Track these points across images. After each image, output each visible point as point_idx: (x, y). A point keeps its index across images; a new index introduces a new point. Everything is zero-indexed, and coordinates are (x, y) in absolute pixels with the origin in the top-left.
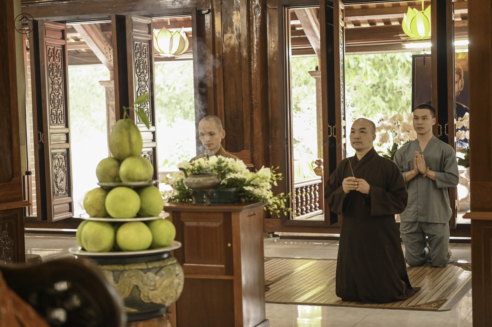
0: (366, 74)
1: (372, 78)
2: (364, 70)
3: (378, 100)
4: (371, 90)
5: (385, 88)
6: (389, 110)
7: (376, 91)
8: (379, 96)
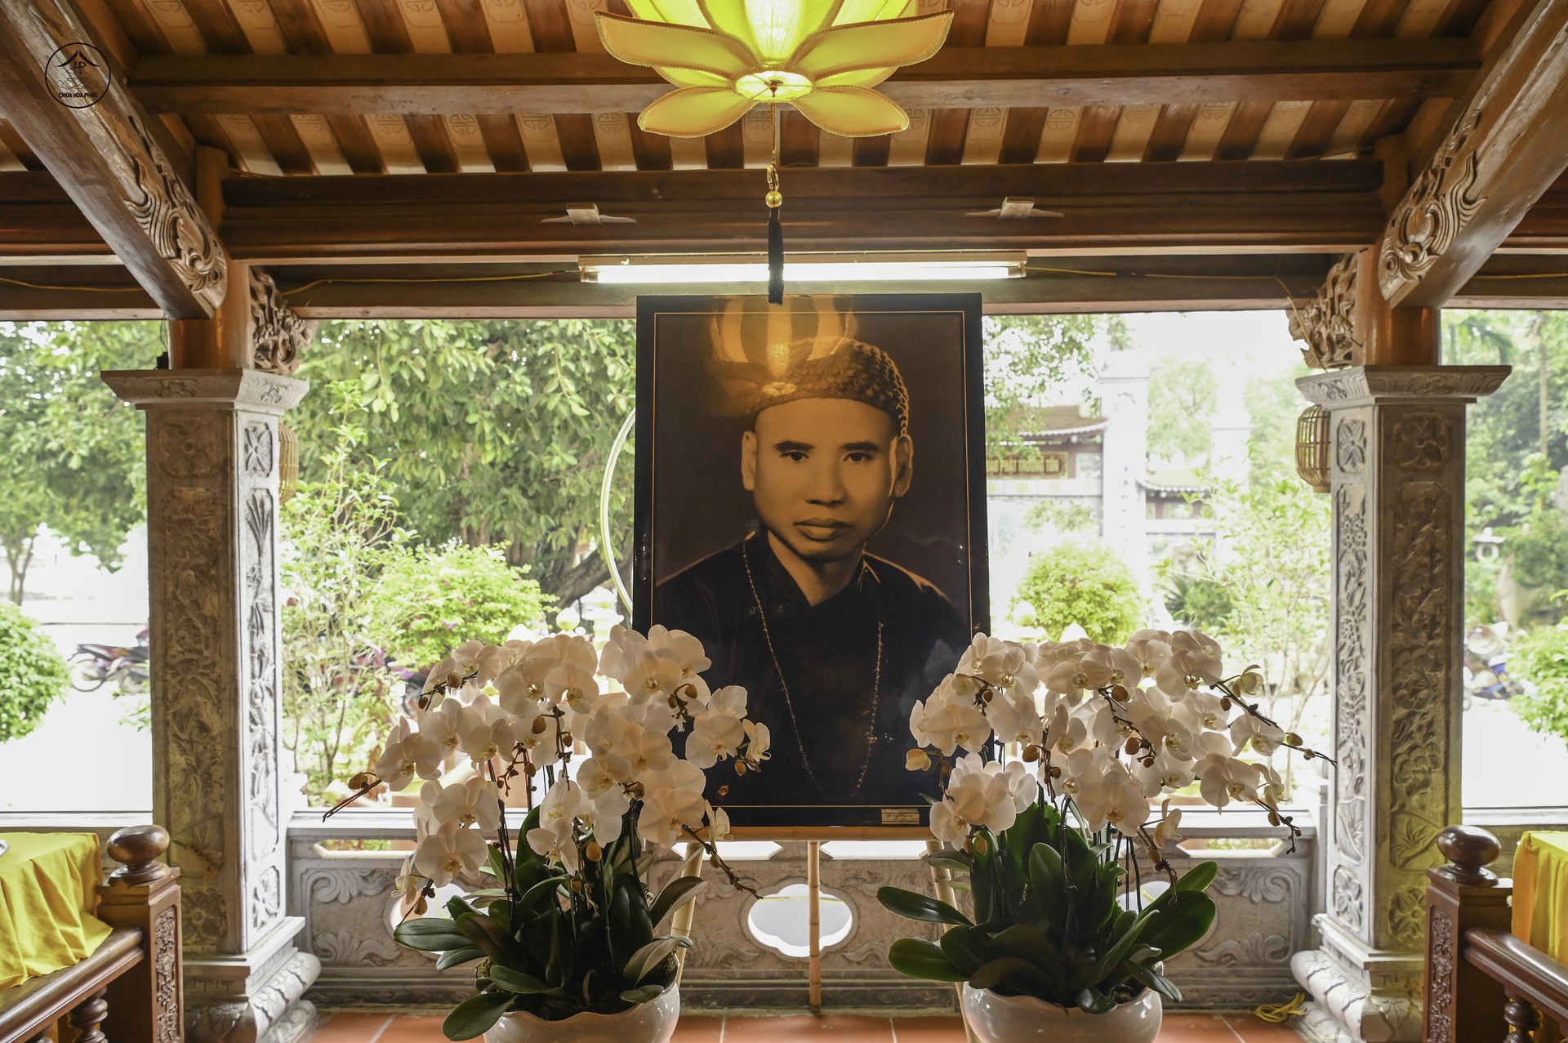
0: (482, 439)
1: (495, 448)
2: (478, 430)
3: (514, 495)
4: (501, 475)
5: (527, 471)
6: (534, 514)
7: (511, 477)
8: (515, 487)
